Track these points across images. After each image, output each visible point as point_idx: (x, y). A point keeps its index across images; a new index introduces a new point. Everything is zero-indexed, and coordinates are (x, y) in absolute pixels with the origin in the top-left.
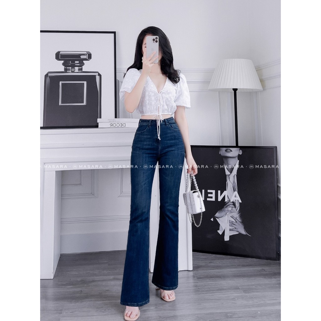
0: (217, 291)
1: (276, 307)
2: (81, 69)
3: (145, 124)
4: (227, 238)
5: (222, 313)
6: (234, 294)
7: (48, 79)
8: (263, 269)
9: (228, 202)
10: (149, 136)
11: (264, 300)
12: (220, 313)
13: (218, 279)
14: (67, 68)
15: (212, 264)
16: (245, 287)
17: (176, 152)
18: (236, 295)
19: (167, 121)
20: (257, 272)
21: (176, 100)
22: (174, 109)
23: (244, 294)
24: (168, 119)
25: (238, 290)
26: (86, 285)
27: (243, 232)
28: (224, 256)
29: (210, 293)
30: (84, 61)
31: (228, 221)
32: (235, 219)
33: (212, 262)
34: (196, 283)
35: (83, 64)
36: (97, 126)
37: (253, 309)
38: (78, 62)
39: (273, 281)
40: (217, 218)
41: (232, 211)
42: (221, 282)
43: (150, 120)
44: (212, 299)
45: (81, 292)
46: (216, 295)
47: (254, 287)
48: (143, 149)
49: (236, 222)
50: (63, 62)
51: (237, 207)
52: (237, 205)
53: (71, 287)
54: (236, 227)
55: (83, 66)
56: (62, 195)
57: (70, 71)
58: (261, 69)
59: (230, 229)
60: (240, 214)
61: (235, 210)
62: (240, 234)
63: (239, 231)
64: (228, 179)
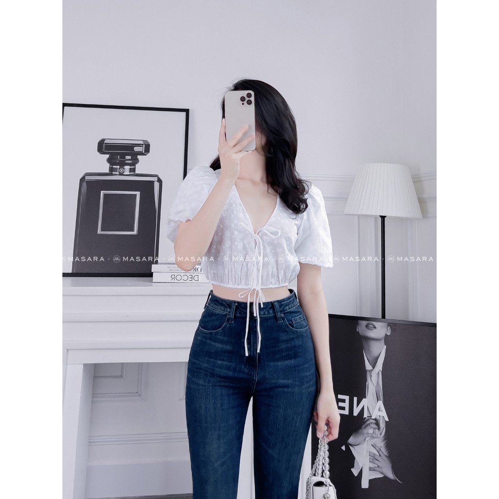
2: (134, 170)
3: (219, 310)
4: (365, 484)
7: (85, 184)
9: (368, 419)
10: (228, 348)
14: (114, 167)
17: (296, 389)
19: (280, 306)
21: (299, 247)
22: (293, 271)
24: (283, 300)
27: (391, 475)
30: (139, 157)
31: (368, 452)
32: (378, 449)
35: (138, 161)
38: (129, 157)
40: (351, 445)
41: (374, 435)
43: (235, 302)
48: (213, 375)
49: (380, 455)
51: (381, 429)
52: (382, 425)
54: (379, 466)
55: (136, 165)
56: (93, 395)
57: (118, 173)
58: (421, 181)
59: (371, 468)
60: (385, 441)
61: (379, 435)
62: (385, 478)
63: (384, 473)
64: (369, 379)
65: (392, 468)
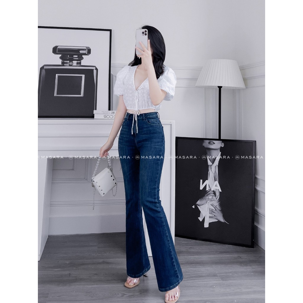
0: (196, 278)
2: (80, 63)
5: (201, 300)
6: (213, 281)
7: (44, 71)
8: (239, 256)
9: (209, 191)
11: (240, 289)
12: (199, 301)
13: (197, 265)
14: (65, 61)
15: (192, 250)
16: (222, 274)
18: (215, 282)
20: (234, 259)
23: (221, 282)
24: (147, 113)
25: (217, 277)
26: (75, 268)
27: (222, 220)
28: (203, 242)
29: (191, 280)
30: (83, 56)
31: (209, 208)
32: (215, 207)
33: (192, 248)
35: (83, 58)
36: (92, 117)
37: (230, 297)
38: (76, 56)
39: (249, 268)
40: (198, 205)
41: (212, 200)
42: (200, 268)
43: (129, 114)
44: (192, 286)
45: (69, 276)
47: (231, 274)
49: (216, 210)
50: (60, 55)
51: (217, 196)
52: (218, 194)
53: (59, 269)
54: (215, 215)
55: (82, 61)
57: (68, 65)
58: (244, 69)
59: (210, 216)
60: (219, 202)
61: (215, 199)
62: (219, 222)
63: (218, 219)
64: (210, 169)
65: (223, 216)
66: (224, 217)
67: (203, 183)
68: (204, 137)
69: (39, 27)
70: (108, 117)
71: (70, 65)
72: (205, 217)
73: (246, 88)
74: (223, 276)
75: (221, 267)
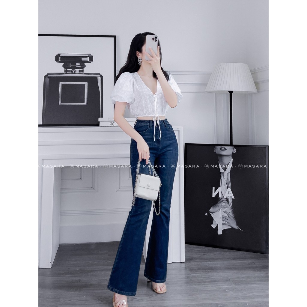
0: (209, 283)
1: (264, 300)
2: (83, 71)
3: (144, 124)
4: (220, 232)
5: (213, 304)
6: (224, 286)
8: (253, 262)
9: (222, 198)
10: (150, 137)
11: (253, 293)
12: (211, 304)
14: (68, 69)
15: (206, 257)
16: (235, 279)
18: (227, 286)
20: (247, 265)
23: (234, 286)
25: (229, 282)
26: (84, 275)
27: (235, 227)
28: (217, 249)
29: (203, 284)
30: (85, 64)
31: (222, 216)
32: (228, 214)
33: (205, 255)
34: (188, 274)
35: (85, 66)
36: (98, 124)
37: (242, 301)
38: (79, 64)
39: (262, 273)
40: (211, 213)
41: (225, 207)
42: (213, 274)
43: (151, 120)
44: (204, 291)
45: (80, 281)
46: (208, 286)
47: (243, 279)
49: (229, 217)
50: (63, 63)
51: (230, 203)
52: (231, 201)
53: (70, 276)
54: (228, 222)
55: (84, 68)
56: (61, 189)
57: (71, 73)
58: (256, 73)
59: (223, 224)
60: (232, 209)
61: (228, 206)
62: (232, 229)
63: (231, 226)
64: (222, 176)
65: (236, 223)
66: (238, 224)
67: (215, 191)
68: (216, 143)
69: (40, 35)
70: (114, 124)
71: (73, 73)
72: (218, 224)
73: (258, 92)
74: (236, 280)
75: (234, 272)
